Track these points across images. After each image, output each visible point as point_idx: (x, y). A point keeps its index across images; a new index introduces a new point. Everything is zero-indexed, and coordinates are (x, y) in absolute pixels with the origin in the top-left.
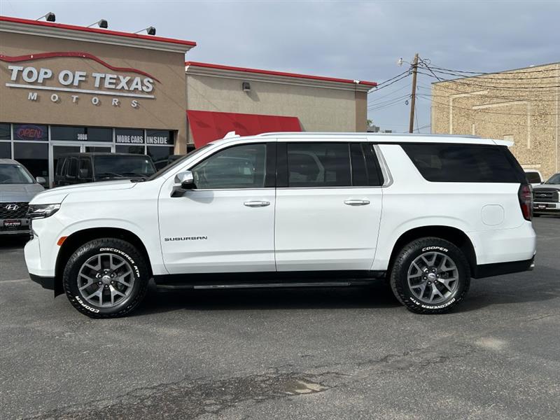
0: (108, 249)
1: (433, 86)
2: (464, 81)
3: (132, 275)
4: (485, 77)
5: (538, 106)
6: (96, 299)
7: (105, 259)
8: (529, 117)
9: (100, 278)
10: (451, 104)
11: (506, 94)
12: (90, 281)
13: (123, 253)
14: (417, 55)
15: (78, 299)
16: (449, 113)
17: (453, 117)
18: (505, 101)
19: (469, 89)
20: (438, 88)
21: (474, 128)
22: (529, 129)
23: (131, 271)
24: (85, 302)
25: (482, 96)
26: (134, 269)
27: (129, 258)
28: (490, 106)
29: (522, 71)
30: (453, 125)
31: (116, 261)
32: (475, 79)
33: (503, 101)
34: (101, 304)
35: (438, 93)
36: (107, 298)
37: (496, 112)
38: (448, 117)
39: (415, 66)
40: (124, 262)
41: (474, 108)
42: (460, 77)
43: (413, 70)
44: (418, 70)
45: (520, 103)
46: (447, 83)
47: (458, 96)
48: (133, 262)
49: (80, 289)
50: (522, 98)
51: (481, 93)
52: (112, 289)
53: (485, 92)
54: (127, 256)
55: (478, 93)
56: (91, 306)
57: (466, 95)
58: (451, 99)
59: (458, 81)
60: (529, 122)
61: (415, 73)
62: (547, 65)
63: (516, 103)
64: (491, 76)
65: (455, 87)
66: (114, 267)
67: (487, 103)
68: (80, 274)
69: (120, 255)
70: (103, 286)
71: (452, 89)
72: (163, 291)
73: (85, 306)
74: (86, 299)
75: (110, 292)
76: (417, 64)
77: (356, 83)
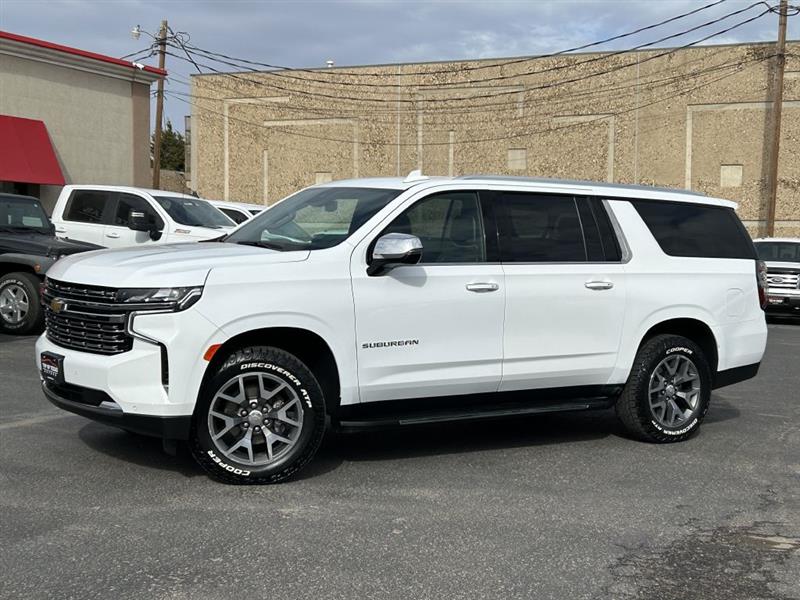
0: (254, 365)
1: (194, 79)
2: (250, 77)
3: (300, 406)
4: (287, 73)
5: (371, 129)
6: (243, 451)
7: (251, 383)
8: (356, 146)
9: (243, 416)
10: (226, 113)
11: (319, 105)
12: (230, 423)
13: (280, 370)
14: (166, 23)
15: (212, 456)
16: (223, 128)
17: (230, 136)
18: (317, 116)
19: (257, 92)
20: (201, 84)
21: (266, 158)
22: (356, 164)
23: (296, 399)
24: (225, 460)
25: (280, 106)
26: (300, 395)
27: (291, 377)
28: (294, 123)
29: (345, 71)
30: (231, 150)
31: (270, 385)
32: (268, 75)
33: (314, 116)
34: (251, 462)
35: (204, 92)
36: (260, 448)
37: (303, 133)
38: (221, 135)
39: (162, 42)
40: (284, 385)
41: (266, 124)
42: (243, 70)
43: (159, 48)
44: (168, 49)
45: (342, 122)
46: (219, 78)
47: (238, 101)
48: (298, 383)
49: (215, 438)
50: (345, 115)
51: (279, 100)
52: (268, 434)
53: (286, 100)
54: (288, 374)
55: (274, 100)
56: (236, 465)
57: (252, 101)
58: (226, 106)
59: (240, 76)
60: (356, 152)
61: (163, 53)
62: (382, 66)
63: (335, 121)
64: (296, 74)
65: (233, 85)
66: (267, 395)
67: (289, 117)
68: (211, 412)
69: (275, 372)
70: (251, 429)
71: (228, 88)
72: (351, 431)
73: (224, 466)
74: (226, 454)
75: (265, 438)
76: (166, 39)
77: (136, 67)
